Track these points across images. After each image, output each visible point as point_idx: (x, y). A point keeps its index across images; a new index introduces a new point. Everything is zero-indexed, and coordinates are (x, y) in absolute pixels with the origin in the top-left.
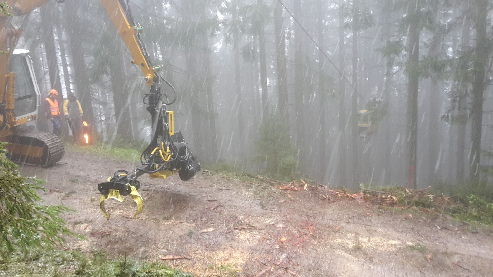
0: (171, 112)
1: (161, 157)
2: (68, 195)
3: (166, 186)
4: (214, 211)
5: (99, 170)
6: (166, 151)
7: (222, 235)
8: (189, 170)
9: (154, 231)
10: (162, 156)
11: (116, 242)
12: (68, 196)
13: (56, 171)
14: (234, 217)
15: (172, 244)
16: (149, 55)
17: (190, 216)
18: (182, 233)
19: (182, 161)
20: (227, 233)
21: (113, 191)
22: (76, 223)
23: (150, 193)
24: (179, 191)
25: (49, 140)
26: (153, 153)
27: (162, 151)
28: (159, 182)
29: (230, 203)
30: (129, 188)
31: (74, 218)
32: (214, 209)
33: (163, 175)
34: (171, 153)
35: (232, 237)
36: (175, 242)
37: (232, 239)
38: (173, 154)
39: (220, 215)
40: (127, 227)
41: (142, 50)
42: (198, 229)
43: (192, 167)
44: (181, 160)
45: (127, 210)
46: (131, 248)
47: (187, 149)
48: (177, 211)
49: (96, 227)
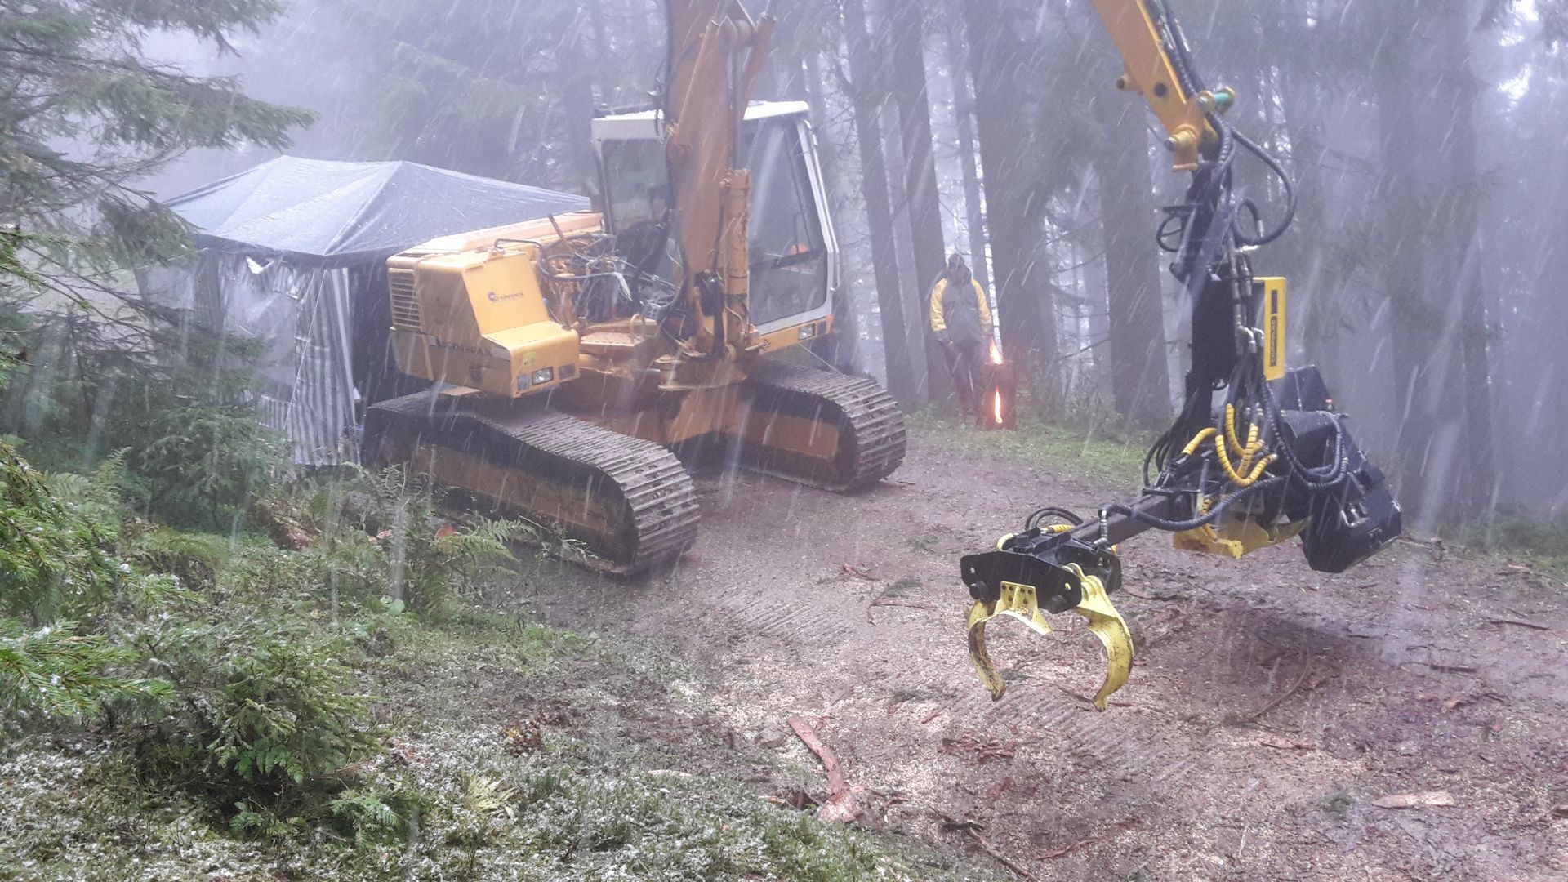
0: (1273, 282)
1: (1221, 467)
2: (892, 592)
3: (1254, 587)
4: (1456, 715)
5: (1012, 511)
6: (1243, 439)
7: (1494, 833)
8: (1351, 529)
9: (1182, 768)
10: (1228, 464)
11: (1030, 792)
12: (893, 596)
13: (876, 506)
14: (1554, 753)
15: (1255, 836)
16: (1188, 49)
17: (1343, 725)
18: (1300, 796)
19: (1314, 489)
20: (1515, 827)
21: (1012, 589)
22: (902, 696)
23: (1183, 612)
24: (1304, 614)
25: (857, 403)
26: (1189, 448)
27: (1226, 440)
28: (1225, 571)
29: (1536, 687)
30: (1075, 581)
31: (899, 676)
32: (1459, 705)
33: (1231, 544)
34: (1265, 455)
35: (1542, 851)
36: (1267, 832)
37: (1542, 861)
38: (1274, 456)
39: (1485, 739)
40: (1078, 735)
41: (1159, 29)
42: (1375, 788)
43: (1362, 515)
44: (1310, 484)
45: (1087, 668)
46: (1082, 826)
47: (1339, 437)
48: (1288, 697)
49: (966, 719)
